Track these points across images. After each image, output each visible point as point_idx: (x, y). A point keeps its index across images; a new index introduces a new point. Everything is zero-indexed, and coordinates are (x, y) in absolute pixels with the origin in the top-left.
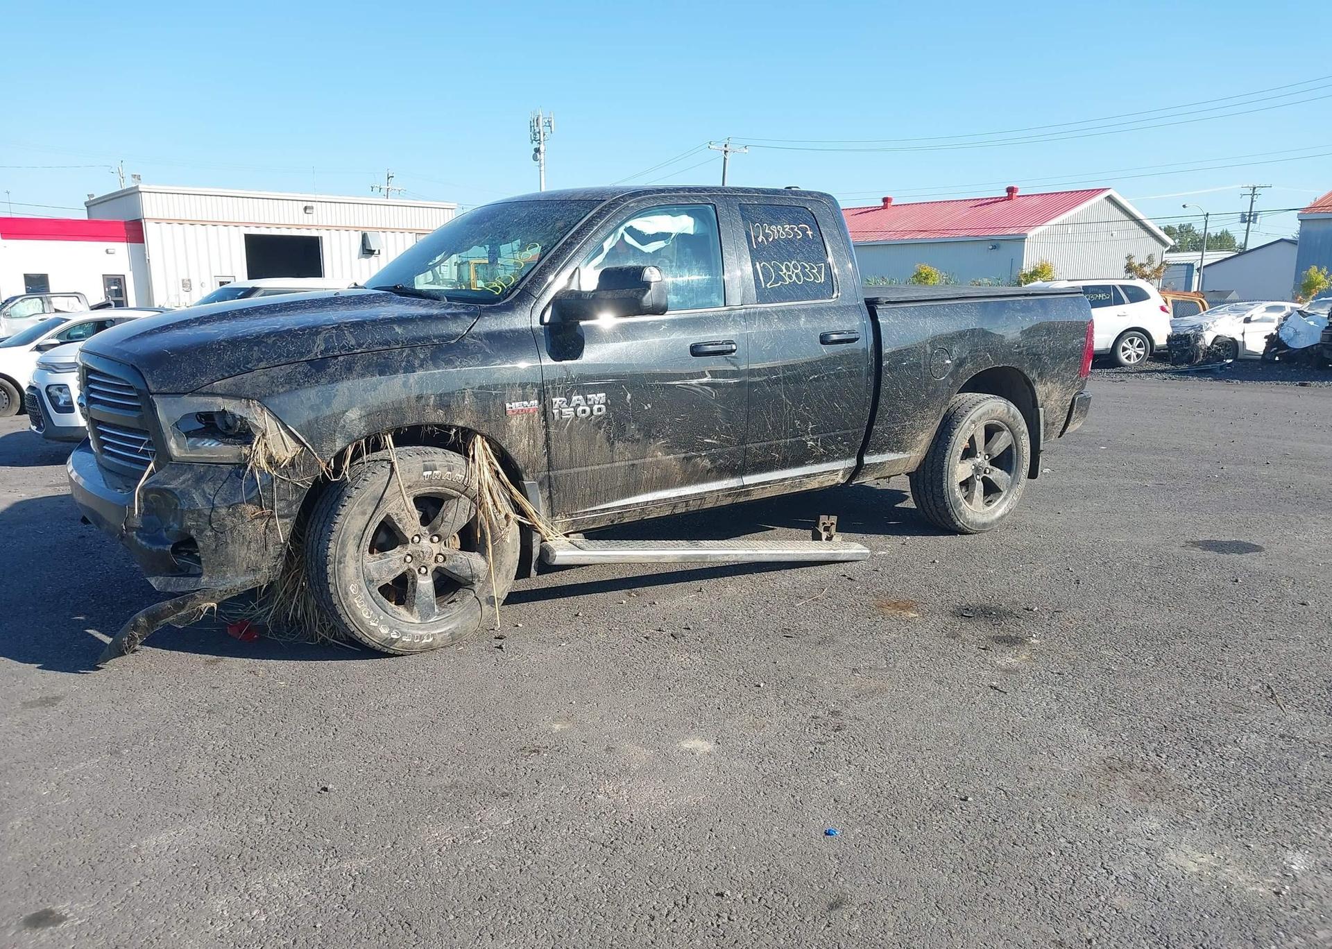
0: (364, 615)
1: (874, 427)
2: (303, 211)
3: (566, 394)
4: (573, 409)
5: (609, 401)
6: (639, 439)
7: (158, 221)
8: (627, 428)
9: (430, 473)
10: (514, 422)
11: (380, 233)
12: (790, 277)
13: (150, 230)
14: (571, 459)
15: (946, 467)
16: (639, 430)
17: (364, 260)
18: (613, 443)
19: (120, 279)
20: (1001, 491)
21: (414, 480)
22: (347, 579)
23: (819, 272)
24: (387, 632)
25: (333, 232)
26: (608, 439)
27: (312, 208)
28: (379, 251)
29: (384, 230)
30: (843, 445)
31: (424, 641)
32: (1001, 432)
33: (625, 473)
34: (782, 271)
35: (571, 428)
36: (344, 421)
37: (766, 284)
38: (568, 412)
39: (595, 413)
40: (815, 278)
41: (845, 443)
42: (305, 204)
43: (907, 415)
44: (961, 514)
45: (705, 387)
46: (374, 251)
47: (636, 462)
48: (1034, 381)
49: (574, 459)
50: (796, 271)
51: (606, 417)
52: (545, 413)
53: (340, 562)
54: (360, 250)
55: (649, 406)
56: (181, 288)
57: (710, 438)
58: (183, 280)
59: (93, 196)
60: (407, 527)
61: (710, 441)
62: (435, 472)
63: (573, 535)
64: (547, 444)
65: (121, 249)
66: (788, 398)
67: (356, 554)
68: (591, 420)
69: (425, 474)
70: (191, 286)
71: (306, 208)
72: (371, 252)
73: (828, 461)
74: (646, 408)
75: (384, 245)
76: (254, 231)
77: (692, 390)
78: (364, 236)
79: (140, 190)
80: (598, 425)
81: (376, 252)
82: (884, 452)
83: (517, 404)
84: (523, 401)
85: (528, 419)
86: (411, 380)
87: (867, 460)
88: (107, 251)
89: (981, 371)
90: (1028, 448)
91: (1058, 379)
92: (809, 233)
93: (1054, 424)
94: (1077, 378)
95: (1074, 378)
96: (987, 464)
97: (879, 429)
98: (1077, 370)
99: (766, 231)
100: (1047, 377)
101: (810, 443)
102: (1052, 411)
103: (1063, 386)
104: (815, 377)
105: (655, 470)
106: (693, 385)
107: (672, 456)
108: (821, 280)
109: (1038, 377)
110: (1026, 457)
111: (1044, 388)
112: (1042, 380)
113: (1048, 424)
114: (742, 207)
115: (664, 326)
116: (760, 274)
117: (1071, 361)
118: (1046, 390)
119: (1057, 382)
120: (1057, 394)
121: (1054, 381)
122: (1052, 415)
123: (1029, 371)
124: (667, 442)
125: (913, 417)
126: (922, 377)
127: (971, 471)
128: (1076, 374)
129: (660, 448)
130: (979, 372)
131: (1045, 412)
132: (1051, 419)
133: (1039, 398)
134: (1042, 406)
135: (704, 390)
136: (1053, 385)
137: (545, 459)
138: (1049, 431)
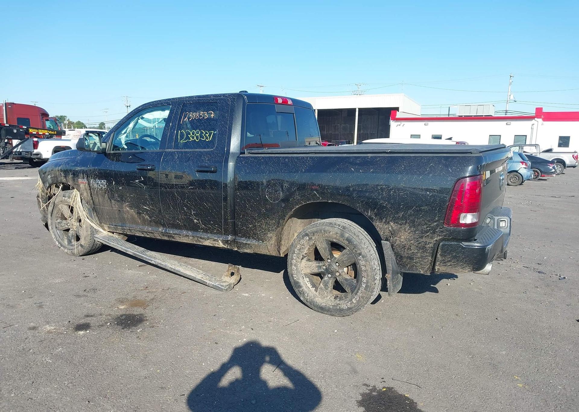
1: (236, 222)
3: (94, 179)
4: (97, 184)
5: (107, 183)
6: (119, 200)
8: (114, 195)
10: (82, 185)
12: (193, 138)
14: (99, 203)
16: (119, 197)
18: (111, 200)
20: (346, 292)
23: (210, 136)
24: (58, 244)
26: (109, 198)
31: (65, 251)
32: (345, 250)
33: (118, 213)
35: (97, 191)
36: (48, 178)
37: (181, 140)
38: (96, 186)
39: (103, 187)
40: (206, 139)
41: (216, 226)
47: (120, 210)
48: (372, 219)
50: (197, 135)
51: (107, 189)
52: (89, 184)
57: (146, 206)
60: (65, 214)
61: (146, 208)
63: (115, 233)
64: (91, 195)
66: (178, 195)
67: (51, 218)
68: (103, 190)
69: (64, 198)
74: (120, 188)
77: (136, 184)
80: (105, 192)
82: (248, 238)
83: (81, 180)
84: (83, 179)
85: (85, 186)
87: (237, 239)
89: (310, 202)
90: (367, 268)
91: (406, 222)
92: (212, 115)
93: (411, 258)
94: (437, 225)
95: (432, 225)
96: (337, 269)
97: (239, 223)
98: (436, 219)
99: (190, 116)
100: (388, 218)
101: (195, 221)
102: (404, 247)
103: (414, 229)
104: (192, 187)
105: (128, 215)
106: (136, 182)
107: (133, 211)
108: (209, 139)
109: (376, 216)
110: (364, 274)
111: (387, 226)
112: (382, 220)
113: (401, 257)
114: (184, 105)
115: (131, 157)
116: (179, 136)
117: (424, 210)
118: (389, 228)
119: (405, 224)
120: (406, 234)
121: (400, 223)
122: (406, 250)
123: (362, 210)
124: (129, 204)
125: (259, 221)
126: (260, 199)
127: (318, 270)
128: (435, 222)
129: (127, 206)
130: (308, 202)
131: (392, 246)
132: (405, 254)
133: (381, 233)
134: (387, 240)
135: (141, 185)
136: (399, 226)
137: (92, 201)
138: (407, 263)
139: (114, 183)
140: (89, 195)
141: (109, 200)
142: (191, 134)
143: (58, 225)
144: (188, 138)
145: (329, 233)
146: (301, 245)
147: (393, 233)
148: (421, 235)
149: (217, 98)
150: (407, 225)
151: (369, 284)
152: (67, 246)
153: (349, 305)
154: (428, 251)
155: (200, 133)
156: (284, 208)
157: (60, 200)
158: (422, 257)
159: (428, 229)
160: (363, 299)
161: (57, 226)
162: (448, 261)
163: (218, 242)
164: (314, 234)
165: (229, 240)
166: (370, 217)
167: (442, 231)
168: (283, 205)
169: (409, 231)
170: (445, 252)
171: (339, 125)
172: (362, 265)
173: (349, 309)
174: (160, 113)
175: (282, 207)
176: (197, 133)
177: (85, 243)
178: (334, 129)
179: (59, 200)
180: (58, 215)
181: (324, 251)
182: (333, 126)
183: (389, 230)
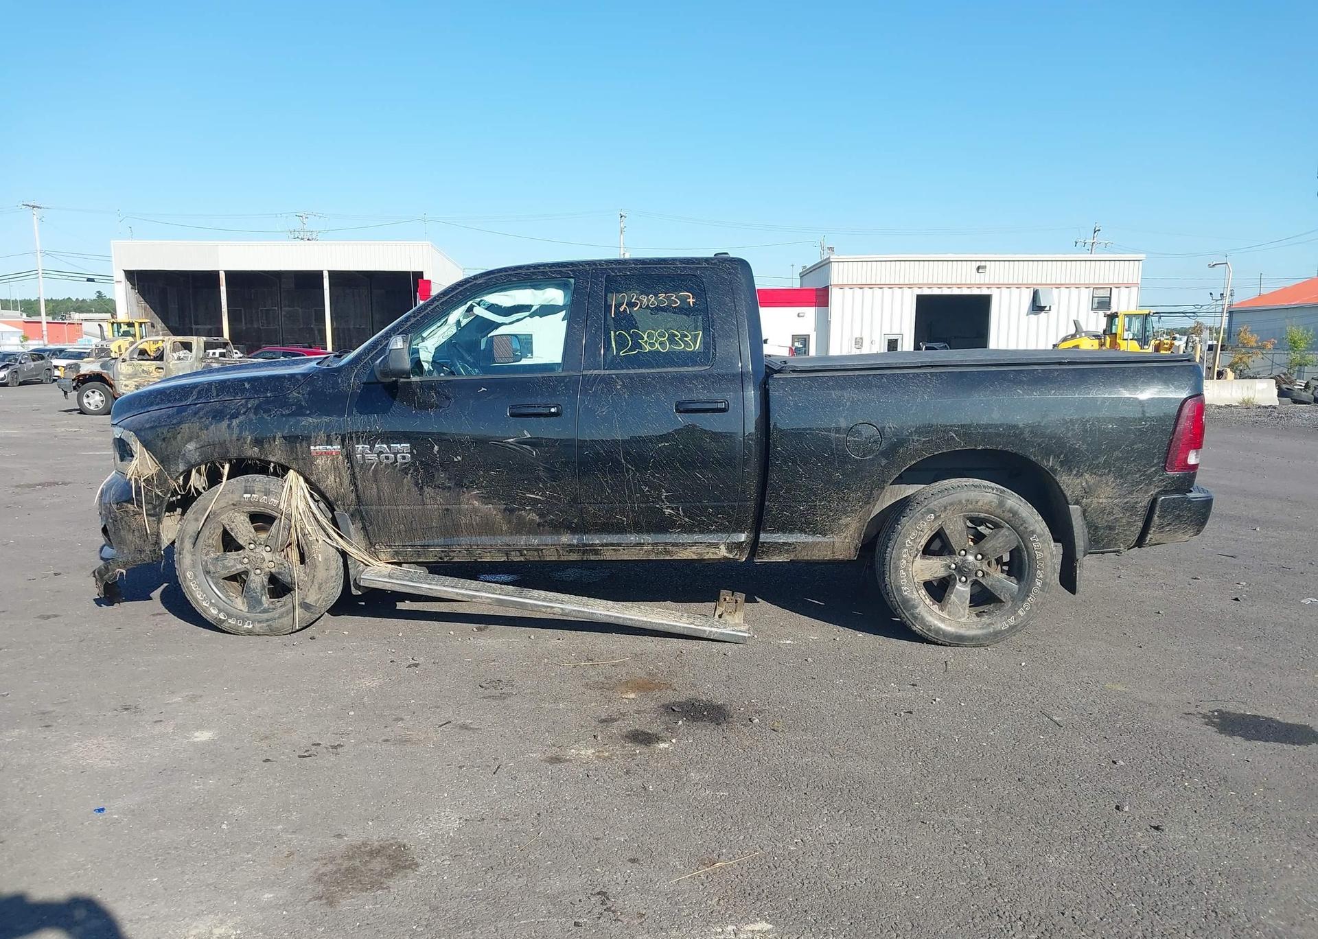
0: (199, 597)
1: (767, 503)
2: (975, 270)
3: (369, 443)
4: (376, 455)
5: (414, 451)
6: (450, 487)
7: (841, 287)
8: (436, 476)
9: (249, 495)
10: (320, 462)
11: (1054, 289)
12: (651, 345)
13: (835, 296)
14: (380, 498)
15: (888, 558)
16: (449, 479)
17: (1033, 317)
18: (422, 488)
19: (805, 339)
20: (1002, 601)
21: (236, 500)
22: (185, 567)
23: (694, 341)
24: (216, 613)
25: (1004, 290)
26: (417, 484)
27: (985, 267)
28: (1050, 307)
29: (1058, 286)
30: (718, 518)
31: (245, 626)
32: (1000, 529)
33: (439, 516)
34: (643, 339)
35: (376, 471)
36: (185, 450)
37: (619, 350)
38: (372, 457)
39: (400, 460)
40: (686, 346)
41: (719, 516)
42: (978, 264)
43: (815, 494)
44: (916, 618)
45: (524, 446)
46: (1045, 307)
47: (449, 507)
48: (1055, 471)
49: (382, 498)
50: (661, 339)
51: (413, 464)
52: (349, 456)
53: (180, 554)
54: (1029, 309)
55: (459, 458)
56: (853, 345)
57: (534, 494)
58: (856, 339)
59: (805, 266)
60: (238, 535)
61: (534, 496)
62: (253, 495)
63: (405, 565)
64: (354, 480)
65: (810, 312)
66: (629, 462)
67: (192, 550)
68: (396, 466)
69: (245, 496)
70: (862, 344)
71: (978, 268)
72: (1042, 309)
73: (702, 532)
74: (456, 460)
75: (1056, 302)
76: (926, 292)
77: (509, 448)
78: (1036, 293)
79: (831, 260)
80: (405, 471)
81: (1047, 308)
82: (791, 531)
83: (321, 447)
84: (327, 445)
85: (333, 460)
86: (234, 424)
87: (763, 537)
88: (798, 316)
89: (941, 452)
90: (1046, 553)
91: (1110, 471)
92: (691, 301)
93: (1111, 528)
94: (1156, 472)
95: (1149, 472)
96: (979, 565)
97: (774, 506)
98: (1155, 461)
99: (633, 301)
100: (1082, 467)
101: (668, 511)
102: (1103, 511)
103: (1122, 481)
104: (666, 444)
105: (473, 517)
106: (509, 443)
107: (491, 506)
108: (695, 348)
109: (1061, 467)
110: (1040, 564)
111: (1079, 480)
112: (1071, 471)
113: (1097, 528)
114: (609, 279)
115: (483, 389)
116: (613, 343)
117: (1137, 449)
118: (1082, 483)
119: (1108, 475)
120: (1108, 489)
121: (1100, 473)
122: (1105, 517)
123: (1039, 458)
124: (483, 493)
125: (825, 497)
126: (833, 454)
127: (946, 571)
128: (1153, 466)
129: (476, 497)
130: (936, 453)
131: (1084, 512)
132: (1102, 522)
133: (1068, 493)
134: (1077, 503)
135: (522, 448)
136: (1098, 478)
137: (354, 495)
138: (1103, 537)
139: (436, 448)
140: (346, 481)
141: (414, 489)
142: (646, 338)
143: (214, 565)
144: (637, 345)
145: (977, 502)
146: (918, 530)
147: (1087, 492)
148: (1130, 489)
149: (692, 266)
150: (1112, 474)
151: (1048, 580)
152: (248, 615)
153: (1012, 621)
154: (1139, 513)
155: (667, 335)
156: (885, 467)
157: (230, 503)
158: (1128, 523)
159: (1142, 478)
160: (1037, 606)
161: (212, 568)
162: (1167, 525)
163: (718, 548)
164: (945, 508)
165: (743, 542)
166: (1052, 469)
167: (1162, 480)
168: (884, 462)
169: (1113, 485)
170: (1165, 511)
171: (276, 308)
172: (1037, 550)
173: (1012, 628)
174: (533, 293)
175: (881, 466)
176: (662, 335)
177: (319, 599)
178: (264, 318)
179: (228, 503)
180: (211, 541)
181: (960, 536)
182: (261, 310)
183: (1082, 487)
